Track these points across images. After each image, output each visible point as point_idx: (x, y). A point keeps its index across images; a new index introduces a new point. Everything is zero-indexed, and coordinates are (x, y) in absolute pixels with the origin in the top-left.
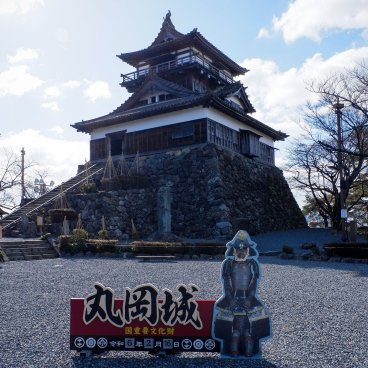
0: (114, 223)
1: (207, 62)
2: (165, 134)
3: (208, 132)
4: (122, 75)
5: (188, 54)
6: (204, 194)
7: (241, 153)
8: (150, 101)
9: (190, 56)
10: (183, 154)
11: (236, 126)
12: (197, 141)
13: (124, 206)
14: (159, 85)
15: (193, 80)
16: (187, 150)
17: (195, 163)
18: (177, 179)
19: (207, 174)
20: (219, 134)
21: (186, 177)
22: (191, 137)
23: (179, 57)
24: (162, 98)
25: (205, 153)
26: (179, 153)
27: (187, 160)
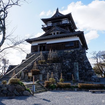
2: (62, 45)
4: (42, 25)
5: (66, 20)
6: (84, 66)
8: (53, 34)
9: (67, 21)
10: (71, 52)
12: (75, 48)
16: (73, 50)
17: (77, 55)
18: (70, 60)
19: (83, 59)
22: (73, 46)
23: (63, 21)
24: (57, 33)
25: (80, 51)
26: (69, 51)
27: (73, 54)
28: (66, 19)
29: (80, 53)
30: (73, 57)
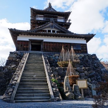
10: (81, 56)
17: (89, 61)
19: (99, 66)
25: (93, 57)
26: (78, 56)
27: (84, 59)
28: (63, 17)
29: (93, 59)
30: (86, 63)
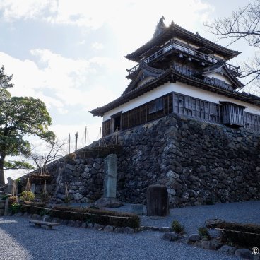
0: (75, 187)
1: (193, 49)
2: (145, 110)
3: (175, 104)
7: (222, 123)
10: (153, 126)
11: (215, 99)
12: (166, 114)
13: (90, 172)
14: (148, 73)
15: (175, 64)
16: (156, 122)
17: (159, 132)
18: (145, 148)
20: (189, 105)
21: (152, 147)
22: (162, 110)
26: (150, 125)
